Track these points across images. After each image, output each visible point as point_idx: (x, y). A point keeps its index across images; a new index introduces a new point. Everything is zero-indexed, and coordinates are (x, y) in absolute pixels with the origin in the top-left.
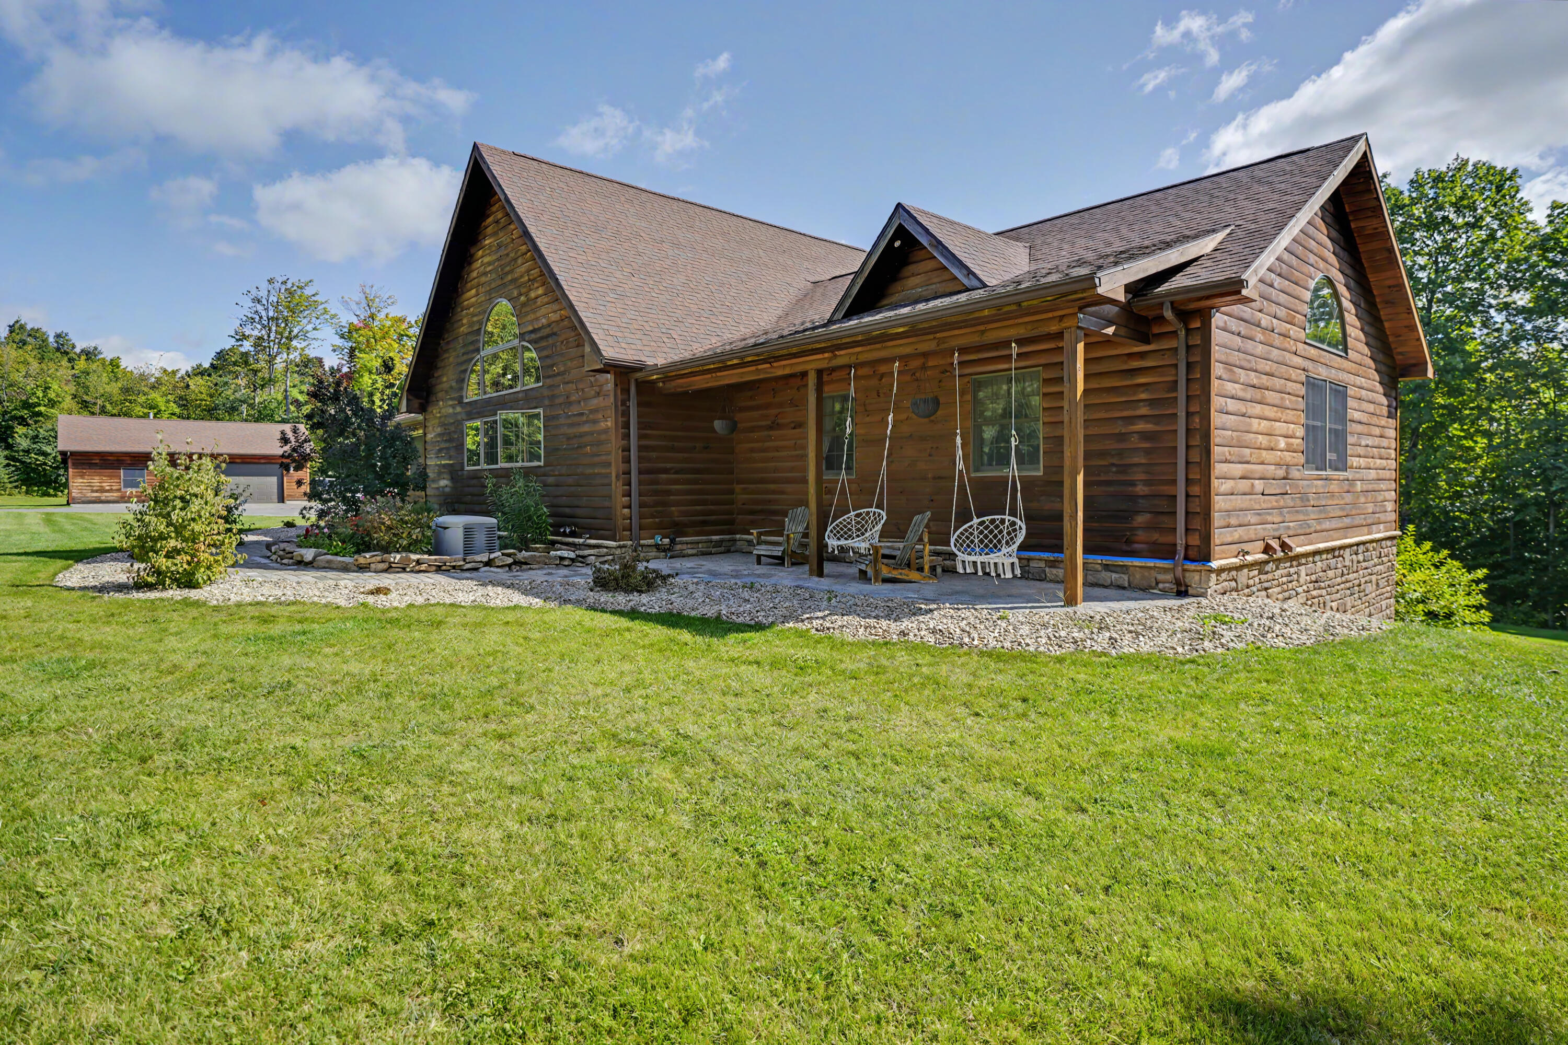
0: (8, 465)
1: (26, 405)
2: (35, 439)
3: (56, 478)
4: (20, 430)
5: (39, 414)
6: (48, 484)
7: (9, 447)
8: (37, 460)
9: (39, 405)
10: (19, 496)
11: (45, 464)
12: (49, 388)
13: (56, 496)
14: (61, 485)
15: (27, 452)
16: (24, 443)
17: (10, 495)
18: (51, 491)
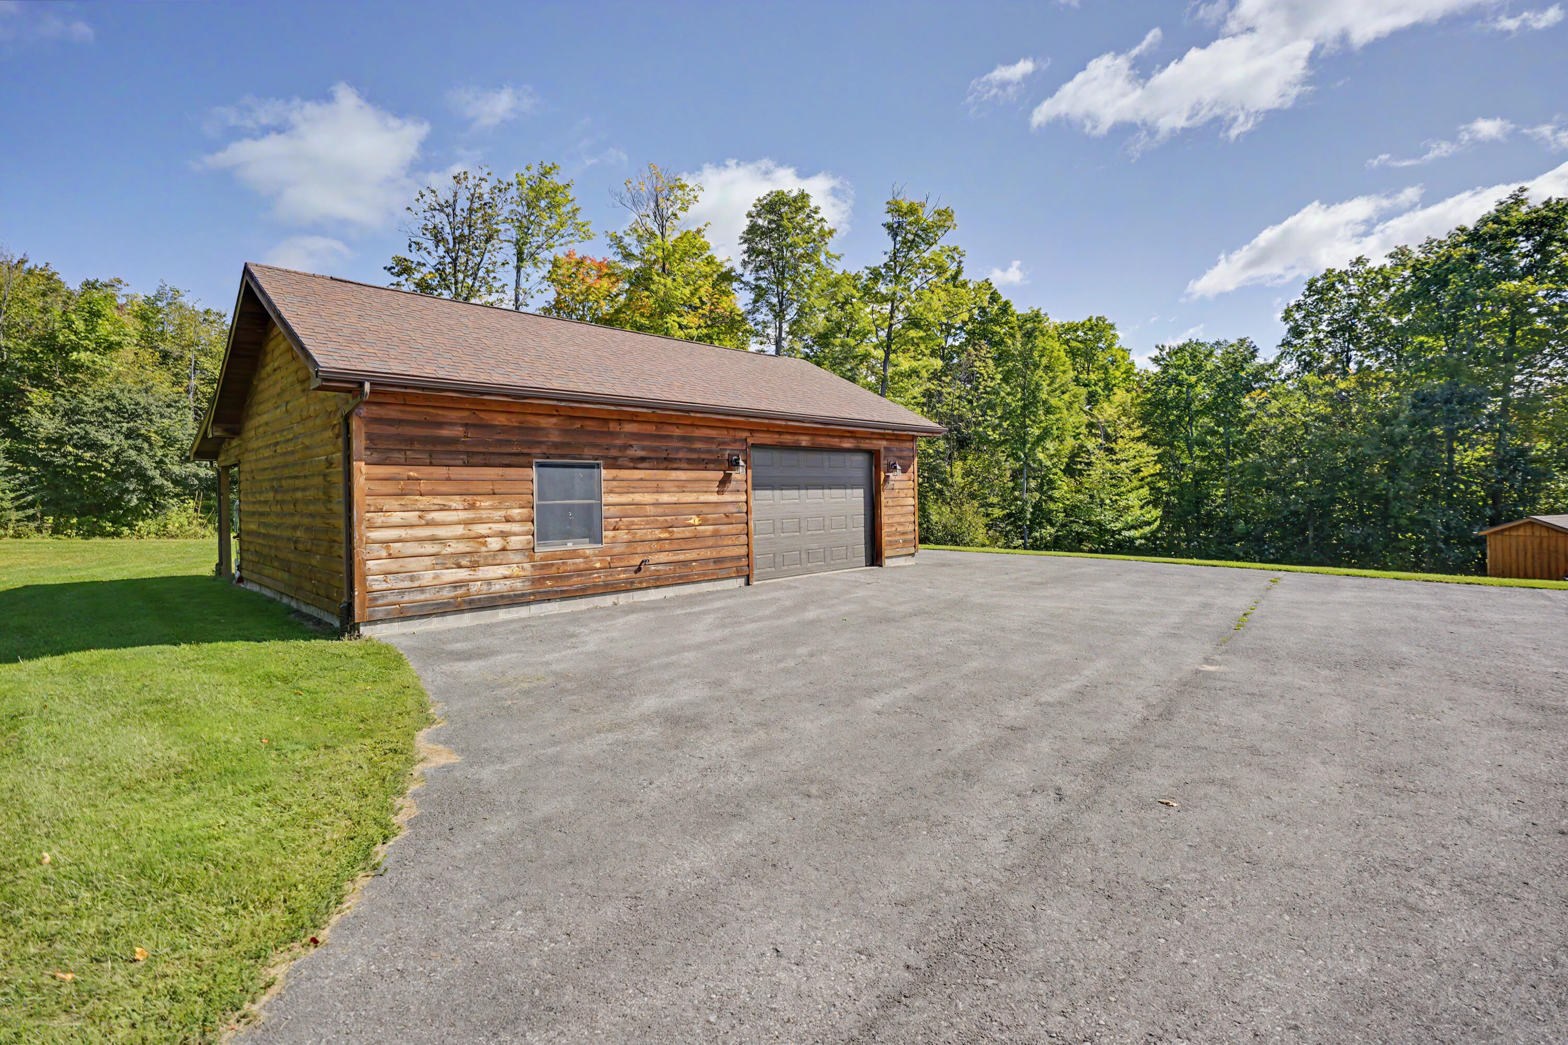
0: (11, 471)
1: (50, 343)
2: (72, 415)
3: (120, 498)
4: (38, 396)
5: (77, 367)
6: (100, 510)
7: (15, 433)
8: (79, 459)
9: (76, 348)
10: (36, 538)
11: (98, 467)
12: (98, 314)
13: (117, 534)
14: (128, 511)
15: (57, 441)
16: (49, 426)
17: (18, 535)
18: (109, 526)
